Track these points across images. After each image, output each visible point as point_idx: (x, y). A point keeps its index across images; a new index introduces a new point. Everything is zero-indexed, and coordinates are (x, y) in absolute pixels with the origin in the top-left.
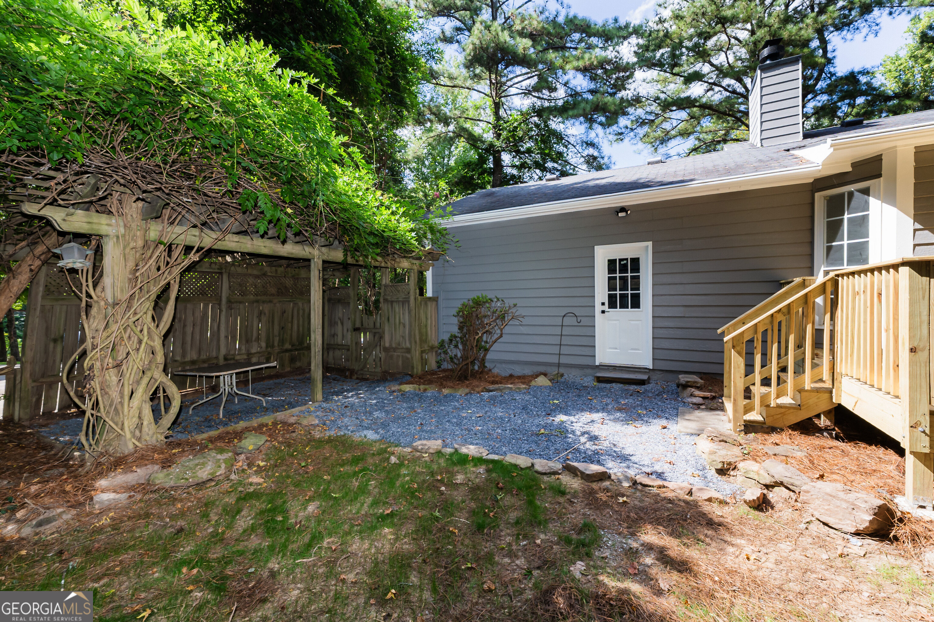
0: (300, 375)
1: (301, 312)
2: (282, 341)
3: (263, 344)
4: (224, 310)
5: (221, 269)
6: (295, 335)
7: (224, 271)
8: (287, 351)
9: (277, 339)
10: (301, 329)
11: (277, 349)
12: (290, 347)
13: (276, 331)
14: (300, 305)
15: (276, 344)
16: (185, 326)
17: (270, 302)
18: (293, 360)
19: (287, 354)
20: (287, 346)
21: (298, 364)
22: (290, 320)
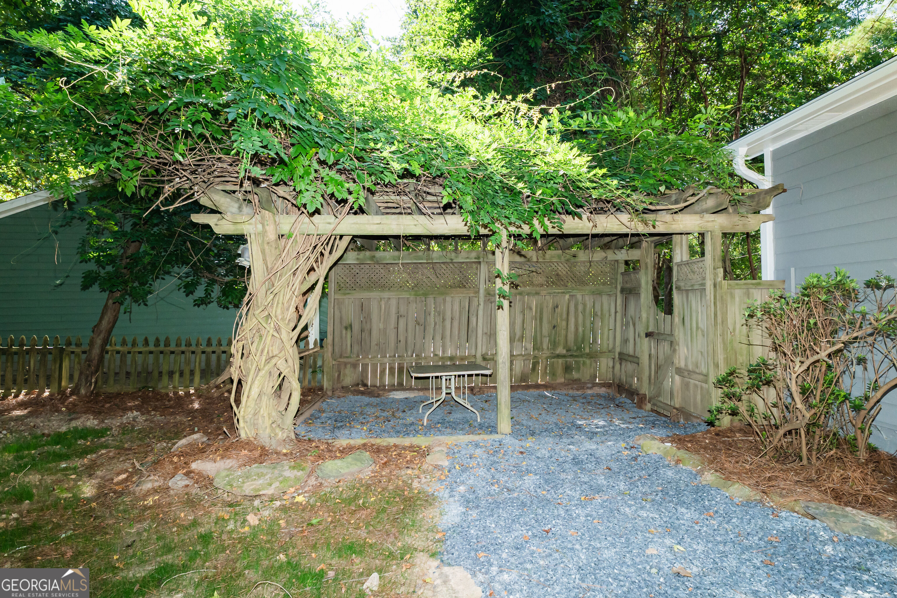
0: (578, 390)
1: (580, 308)
2: (554, 344)
3: (530, 346)
4: (482, 303)
5: (478, 258)
6: (571, 337)
7: (481, 260)
8: (558, 356)
9: (546, 341)
10: (580, 329)
11: (546, 353)
12: (564, 352)
13: (545, 331)
14: (579, 297)
15: (545, 347)
16: (444, 320)
17: (537, 293)
18: (567, 369)
19: (560, 361)
20: (560, 350)
21: (575, 375)
22: (565, 316)
